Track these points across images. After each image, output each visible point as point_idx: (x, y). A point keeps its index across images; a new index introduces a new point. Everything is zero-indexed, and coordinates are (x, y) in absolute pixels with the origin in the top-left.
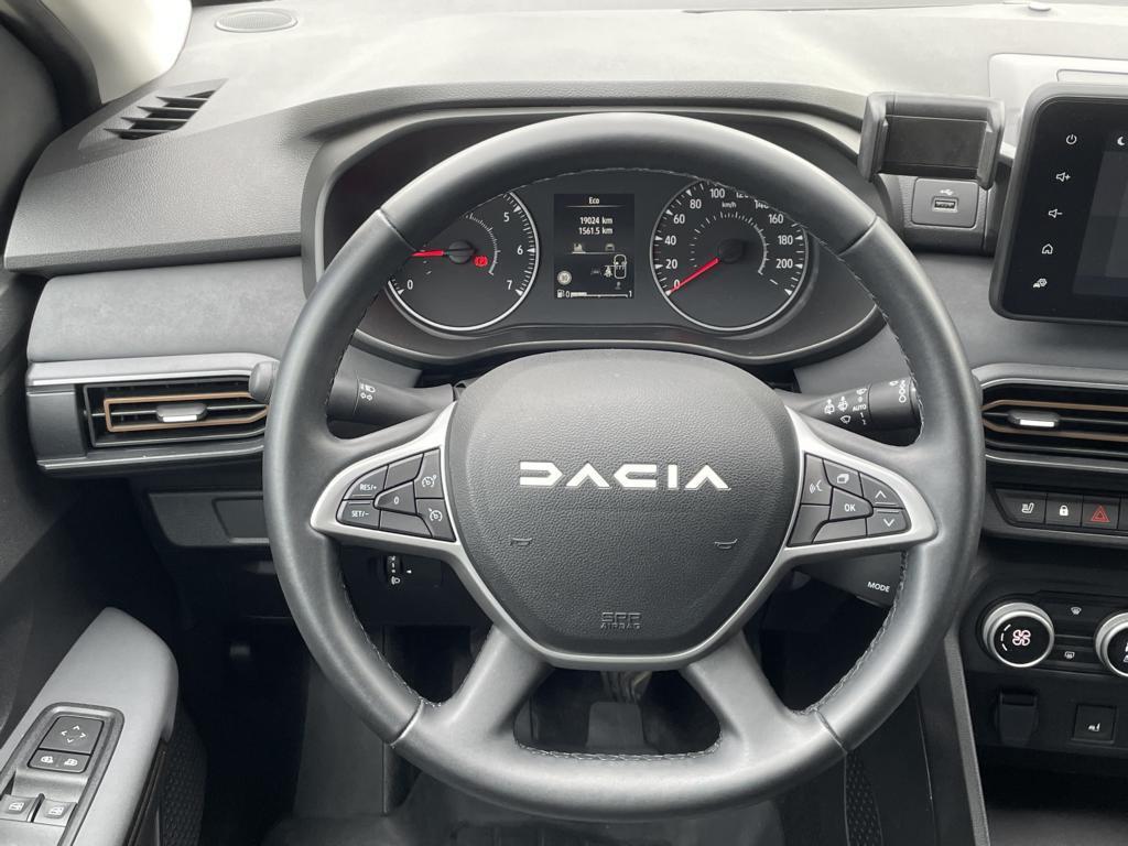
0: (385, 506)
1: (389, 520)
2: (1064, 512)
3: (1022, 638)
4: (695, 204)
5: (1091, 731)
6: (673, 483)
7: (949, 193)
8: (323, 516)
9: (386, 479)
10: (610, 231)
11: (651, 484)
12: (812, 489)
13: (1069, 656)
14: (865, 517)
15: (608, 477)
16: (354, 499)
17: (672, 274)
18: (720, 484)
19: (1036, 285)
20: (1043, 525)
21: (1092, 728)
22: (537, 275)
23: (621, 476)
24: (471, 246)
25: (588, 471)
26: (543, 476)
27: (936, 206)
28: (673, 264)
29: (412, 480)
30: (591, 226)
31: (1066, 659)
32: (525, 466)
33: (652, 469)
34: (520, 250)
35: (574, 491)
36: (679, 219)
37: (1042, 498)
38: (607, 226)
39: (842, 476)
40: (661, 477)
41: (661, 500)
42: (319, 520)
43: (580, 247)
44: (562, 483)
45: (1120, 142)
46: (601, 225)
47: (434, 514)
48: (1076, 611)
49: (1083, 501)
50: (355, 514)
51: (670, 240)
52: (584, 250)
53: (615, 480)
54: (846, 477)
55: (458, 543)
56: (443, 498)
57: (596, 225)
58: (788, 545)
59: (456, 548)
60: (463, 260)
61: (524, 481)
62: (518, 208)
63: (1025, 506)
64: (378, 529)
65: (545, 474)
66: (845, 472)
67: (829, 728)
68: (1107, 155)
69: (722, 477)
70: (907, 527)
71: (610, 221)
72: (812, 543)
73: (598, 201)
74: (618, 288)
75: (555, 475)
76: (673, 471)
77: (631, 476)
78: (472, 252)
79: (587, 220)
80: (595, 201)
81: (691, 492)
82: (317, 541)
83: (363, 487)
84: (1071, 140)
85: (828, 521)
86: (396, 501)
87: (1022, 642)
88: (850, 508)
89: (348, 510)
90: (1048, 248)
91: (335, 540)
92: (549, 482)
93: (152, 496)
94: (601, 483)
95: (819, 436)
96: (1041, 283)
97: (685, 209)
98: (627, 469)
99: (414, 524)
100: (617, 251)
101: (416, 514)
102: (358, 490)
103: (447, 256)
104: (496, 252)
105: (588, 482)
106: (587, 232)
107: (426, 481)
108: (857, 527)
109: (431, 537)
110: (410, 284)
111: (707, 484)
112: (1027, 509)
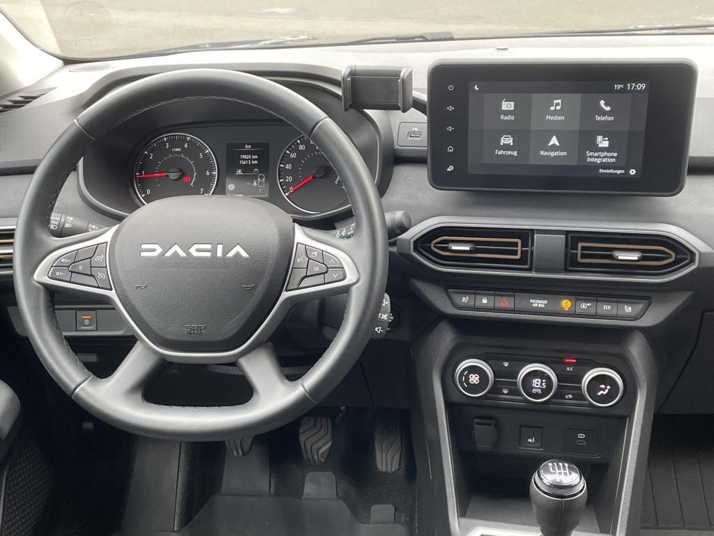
0: (74, 270)
1: (76, 278)
2: (485, 301)
3: (474, 379)
4: (302, 147)
5: (529, 442)
6: (219, 254)
7: (416, 129)
8: (41, 275)
9: (75, 258)
10: (256, 162)
11: (208, 254)
12: (298, 260)
13: (505, 392)
14: (324, 273)
15: (186, 250)
16: (58, 266)
17: (289, 184)
18: (244, 254)
19: (448, 170)
20: (475, 309)
21: (530, 440)
22: (216, 186)
23: (192, 250)
24: (181, 170)
25: (176, 248)
26: (153, 251)
27: (411, 137)
28: (290, 179)
29: (91, 258)
30: (246, 159)
31: (504, 394)
32: (144, 246)
33: (209, 247)
34: (208, 173)
35: (167, 258)
36: (293, 156)
37: (472, 294)
38: (254, 160)
39: (314, 253)
40: (214, 251)
41: (213, 262)
42: (38, 276)
43: (240, 171)
44: (163, 254)
45: (476, 88)
46: (251, 159)
47: (101, 275)
48: (506, 364)
49: (495, 295)
50: (58, 274)
51: (288, 167)
52: (242, 172)
53: (189, 252)
54: (316, 253)
55: (114, 291)
56: (106, 267)
57: (249, 159)
58: (286, 291)
59: (113, 294)
60: (176, 178)
61: (143, 254)
62: (207, 151)
63: (464, 298)
64: (70, 282)
65: (154, 250)
66: (315, 251)
67: (303, 387)
68: (471, 96)
69: (246, 251)
70: (344, 278)
71: (256, 157)
72: (298, 289)
73: (250, 147)
74: (260, 192)
75: (159, 250)
76: (220, 248)
77: (198, 250)
78: (180, 174)
79: (244, 157)
80: (248, 147)
81: (229, 258)
82: (37, 287)
83: (63, 260)
84: (451, 88)
85: (306, 277)
86: (81, 268)
87: (475, 382)
88: (317, 270)
89: (54, 272)
90: (450, 148)
91: (47, 287)
92: (155, 254)
93: (8, 308)
94: (182, 254)
95: (306, 234)
96: (450, 168)
97: (296, 150)
98: (196, 246)
99: (90, 280)
100: (260, 172)
101: (91, 275)
102: (61, 262)
103: (167, 176)
104: (195, 174)
105: (176, 253)
106: (244, 163)
107: (98, 259)
108: (320, 279)
109: (99, 287)
110: (149, 192)
111: (238, 254)
112: (465, 300)
